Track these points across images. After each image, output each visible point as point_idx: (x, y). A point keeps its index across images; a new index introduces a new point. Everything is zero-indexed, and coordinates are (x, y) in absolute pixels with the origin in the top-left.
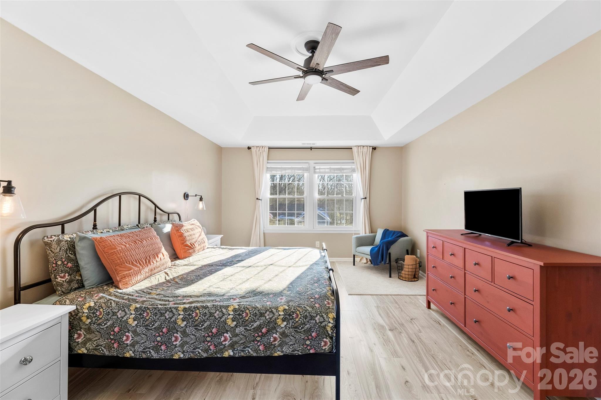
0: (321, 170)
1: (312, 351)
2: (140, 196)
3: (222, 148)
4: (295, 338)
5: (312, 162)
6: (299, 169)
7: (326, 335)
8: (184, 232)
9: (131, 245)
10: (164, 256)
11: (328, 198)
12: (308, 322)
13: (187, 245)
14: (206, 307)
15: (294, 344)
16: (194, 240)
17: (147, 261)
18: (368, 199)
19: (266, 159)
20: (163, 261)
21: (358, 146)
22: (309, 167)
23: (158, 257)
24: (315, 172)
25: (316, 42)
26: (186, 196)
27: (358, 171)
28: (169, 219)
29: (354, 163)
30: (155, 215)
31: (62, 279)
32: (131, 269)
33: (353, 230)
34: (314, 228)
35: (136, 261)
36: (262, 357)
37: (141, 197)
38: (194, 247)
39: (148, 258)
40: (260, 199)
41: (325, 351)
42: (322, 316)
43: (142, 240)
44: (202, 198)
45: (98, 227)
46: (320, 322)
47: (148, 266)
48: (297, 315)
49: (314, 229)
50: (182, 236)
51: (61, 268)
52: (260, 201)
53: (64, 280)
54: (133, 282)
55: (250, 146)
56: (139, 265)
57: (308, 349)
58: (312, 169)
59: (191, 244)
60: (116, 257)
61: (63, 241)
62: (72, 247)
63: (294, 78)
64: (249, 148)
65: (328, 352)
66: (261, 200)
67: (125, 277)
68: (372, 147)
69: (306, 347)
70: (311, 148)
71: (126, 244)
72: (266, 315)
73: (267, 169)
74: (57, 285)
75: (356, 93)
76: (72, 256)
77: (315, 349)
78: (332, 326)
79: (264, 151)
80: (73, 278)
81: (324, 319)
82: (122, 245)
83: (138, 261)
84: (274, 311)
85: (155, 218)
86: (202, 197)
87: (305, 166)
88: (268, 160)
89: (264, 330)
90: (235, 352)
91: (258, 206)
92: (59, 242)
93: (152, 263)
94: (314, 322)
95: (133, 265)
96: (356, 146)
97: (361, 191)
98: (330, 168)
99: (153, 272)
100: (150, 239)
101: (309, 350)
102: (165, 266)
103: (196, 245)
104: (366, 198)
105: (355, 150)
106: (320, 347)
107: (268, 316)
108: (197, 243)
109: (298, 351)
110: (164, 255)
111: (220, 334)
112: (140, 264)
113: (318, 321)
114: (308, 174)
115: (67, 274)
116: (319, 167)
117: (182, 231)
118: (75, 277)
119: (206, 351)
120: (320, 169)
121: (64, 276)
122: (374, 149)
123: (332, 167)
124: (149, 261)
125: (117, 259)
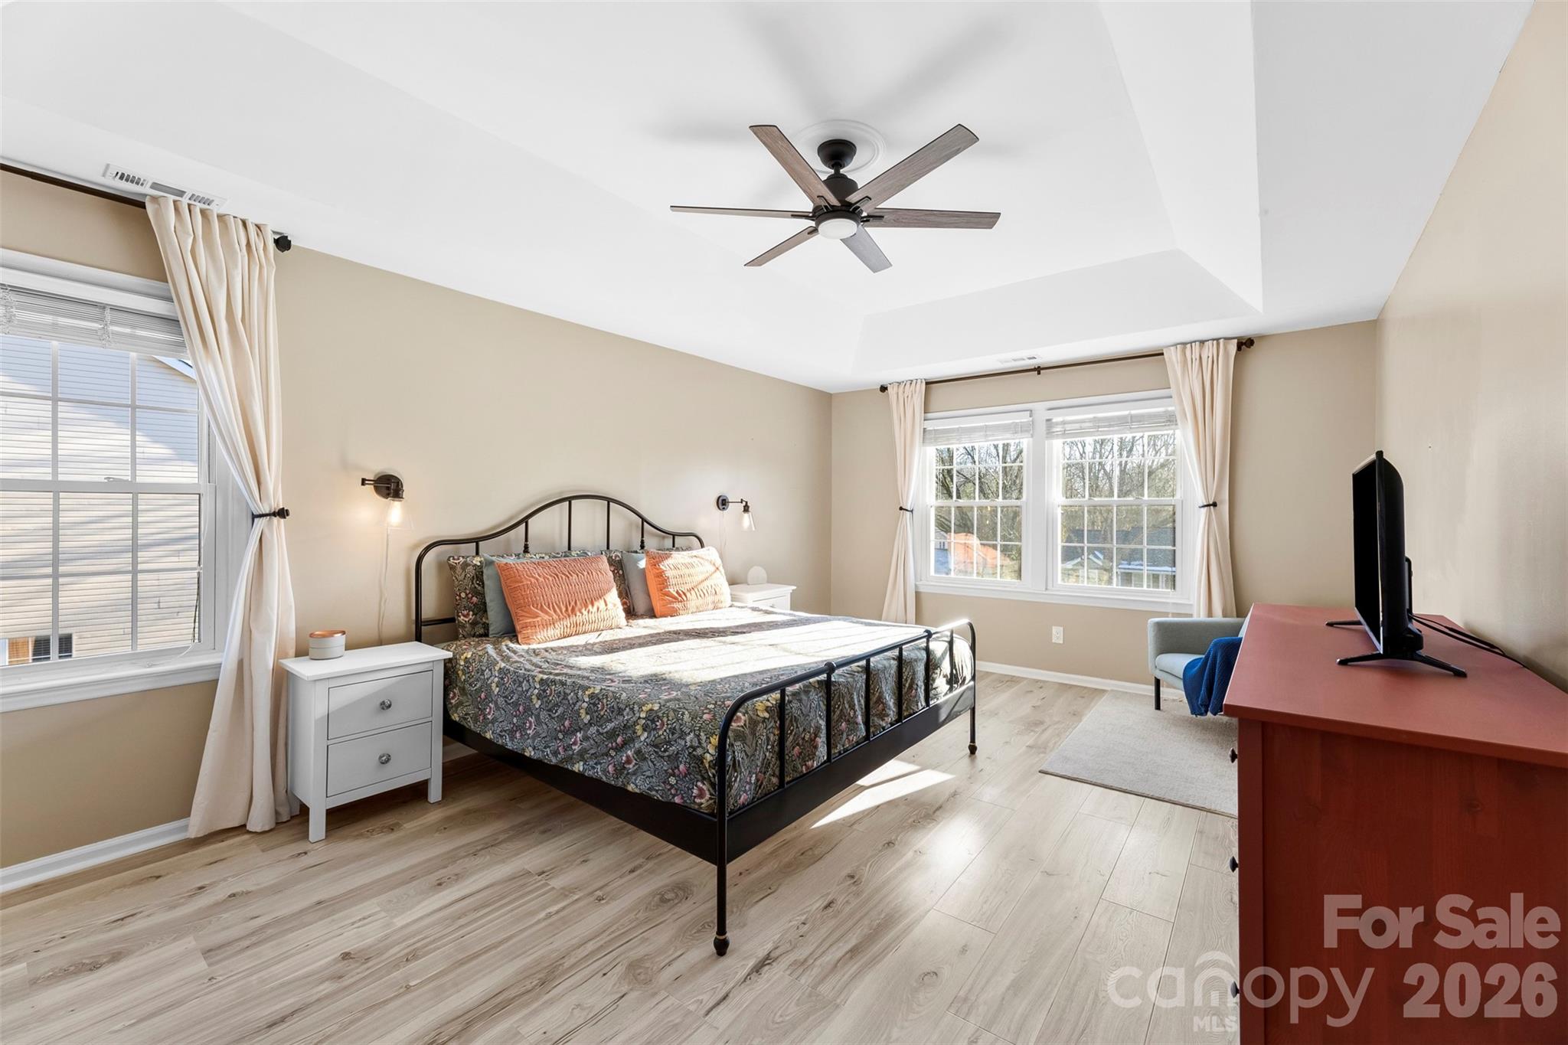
0: (1068, 427)
1: (677, 800)
2: (609, 500)
3: (831, 395)
4: (655, 765)
5: (1040, 408)
6: (1005, 428)
7: (702, 776)
8: (665, 569)
9: (548, 579)
10: (606, 605)
11: (1091, 503)
12: (675, 741)
13: (668, 594)
14: (563, 684)
15: (652, 777)
16: (688, 586)
17: (570, 609)
18: (1225, 508)
19: (921, 409)
20: (603, 614)
21: (1184, 344)
22: (1033, 421)
23: (593, 605)
24: (1050, 434)
25: (840, 143)
26: (722, 503)
27: (1187, 419)
28: (674, 546)
29: (1171, 397)
30: (643, 537)
31: (465, 619)
32: (537, 617)
33: (1168, 603)
34: (1046, 589)
35: (549, 605)
36: (612, 785)
37: (611, 503)
38: (685, 599)
39: (573, 603)
40: (907, 510)
41: (701, 808)
42: (699, 736)
43: (570, 573)
44: (748, 507)
45: (530, 549)
46: (691, 747)
47: (569, 616)
48: (663, 724)
49: (1047, 592)
50: (662, 576)
51: (464, 603)
52: (908, 513)
53: (467, 620)
54: (539, 637)
55: (884, 383)
56: (552, 612)
57: (671, 794)
58: (1041, 427)
59: (677, 592)
60: (519, 595)
61: (470, 565)
62: (479, 576)
63: (809, 233)
64: (883, 389)
65: (706, 811)
66: (912, 511)
67: (527, 627)
68: (1236, 341)
69: (669, 790)
70: (1038, 370)
71: (540, 576)
72: (625, 713)
73: (924, 435)
74: (459, 626)
75: (994, 220)
76: (479, 588)
77: (682, 798)
78: (712, 761)
79: (915, 392)
80: (479, 619)
81: (700, 743)
82: (533, 577)
83: (553, 606)
84: (636, 708)
85: (642, 542)
86: (749, 504)
87: (1024, 418)
88: (925, 413)
89: (619, 740)
90: (586, 767)
91: (902, 526)
92: (465, 565)
93: (578, 614)
94: (683, 743)
95: (542, 611)
96: (1175, 345)
97: (1196, 483)
98: (1095, 419)
99: (580, 629)
100: (585, 573)
101: (674, 796)
102: (608, 623)
103: (692, 596)
104: (1214, 505)
105: (1172, 357)
106: (691, 796)
107: (627, 715)
108: (692, 592)
109: (657, 791)
110: (608, 603)
111: (572, 732)
112: (555, 611)
113: (688, 744)
114: (1031, 439)
115: (471, 613)
116: (1060, 419)
117: (661, 567)
118: (481, 619)
119: (555, 753)
120: (1064, 423)
121: (468, 614)
122: (1245, 344)
123: (1100, 415)
124: (573, 610)
125: (521, 597)
